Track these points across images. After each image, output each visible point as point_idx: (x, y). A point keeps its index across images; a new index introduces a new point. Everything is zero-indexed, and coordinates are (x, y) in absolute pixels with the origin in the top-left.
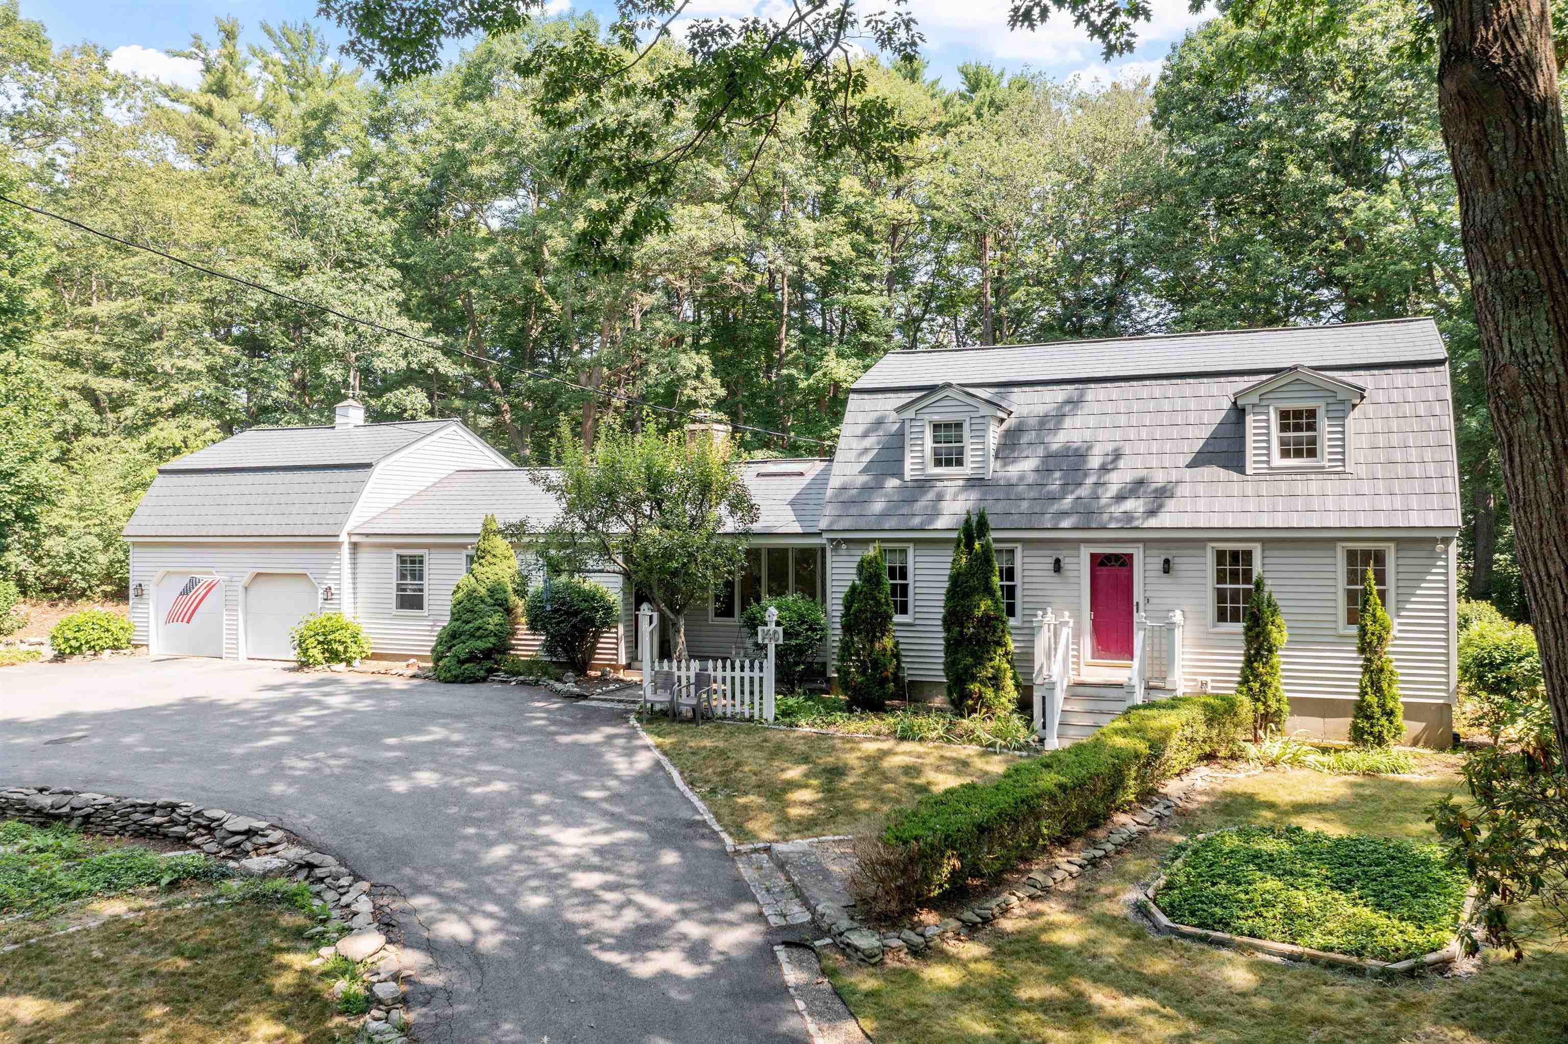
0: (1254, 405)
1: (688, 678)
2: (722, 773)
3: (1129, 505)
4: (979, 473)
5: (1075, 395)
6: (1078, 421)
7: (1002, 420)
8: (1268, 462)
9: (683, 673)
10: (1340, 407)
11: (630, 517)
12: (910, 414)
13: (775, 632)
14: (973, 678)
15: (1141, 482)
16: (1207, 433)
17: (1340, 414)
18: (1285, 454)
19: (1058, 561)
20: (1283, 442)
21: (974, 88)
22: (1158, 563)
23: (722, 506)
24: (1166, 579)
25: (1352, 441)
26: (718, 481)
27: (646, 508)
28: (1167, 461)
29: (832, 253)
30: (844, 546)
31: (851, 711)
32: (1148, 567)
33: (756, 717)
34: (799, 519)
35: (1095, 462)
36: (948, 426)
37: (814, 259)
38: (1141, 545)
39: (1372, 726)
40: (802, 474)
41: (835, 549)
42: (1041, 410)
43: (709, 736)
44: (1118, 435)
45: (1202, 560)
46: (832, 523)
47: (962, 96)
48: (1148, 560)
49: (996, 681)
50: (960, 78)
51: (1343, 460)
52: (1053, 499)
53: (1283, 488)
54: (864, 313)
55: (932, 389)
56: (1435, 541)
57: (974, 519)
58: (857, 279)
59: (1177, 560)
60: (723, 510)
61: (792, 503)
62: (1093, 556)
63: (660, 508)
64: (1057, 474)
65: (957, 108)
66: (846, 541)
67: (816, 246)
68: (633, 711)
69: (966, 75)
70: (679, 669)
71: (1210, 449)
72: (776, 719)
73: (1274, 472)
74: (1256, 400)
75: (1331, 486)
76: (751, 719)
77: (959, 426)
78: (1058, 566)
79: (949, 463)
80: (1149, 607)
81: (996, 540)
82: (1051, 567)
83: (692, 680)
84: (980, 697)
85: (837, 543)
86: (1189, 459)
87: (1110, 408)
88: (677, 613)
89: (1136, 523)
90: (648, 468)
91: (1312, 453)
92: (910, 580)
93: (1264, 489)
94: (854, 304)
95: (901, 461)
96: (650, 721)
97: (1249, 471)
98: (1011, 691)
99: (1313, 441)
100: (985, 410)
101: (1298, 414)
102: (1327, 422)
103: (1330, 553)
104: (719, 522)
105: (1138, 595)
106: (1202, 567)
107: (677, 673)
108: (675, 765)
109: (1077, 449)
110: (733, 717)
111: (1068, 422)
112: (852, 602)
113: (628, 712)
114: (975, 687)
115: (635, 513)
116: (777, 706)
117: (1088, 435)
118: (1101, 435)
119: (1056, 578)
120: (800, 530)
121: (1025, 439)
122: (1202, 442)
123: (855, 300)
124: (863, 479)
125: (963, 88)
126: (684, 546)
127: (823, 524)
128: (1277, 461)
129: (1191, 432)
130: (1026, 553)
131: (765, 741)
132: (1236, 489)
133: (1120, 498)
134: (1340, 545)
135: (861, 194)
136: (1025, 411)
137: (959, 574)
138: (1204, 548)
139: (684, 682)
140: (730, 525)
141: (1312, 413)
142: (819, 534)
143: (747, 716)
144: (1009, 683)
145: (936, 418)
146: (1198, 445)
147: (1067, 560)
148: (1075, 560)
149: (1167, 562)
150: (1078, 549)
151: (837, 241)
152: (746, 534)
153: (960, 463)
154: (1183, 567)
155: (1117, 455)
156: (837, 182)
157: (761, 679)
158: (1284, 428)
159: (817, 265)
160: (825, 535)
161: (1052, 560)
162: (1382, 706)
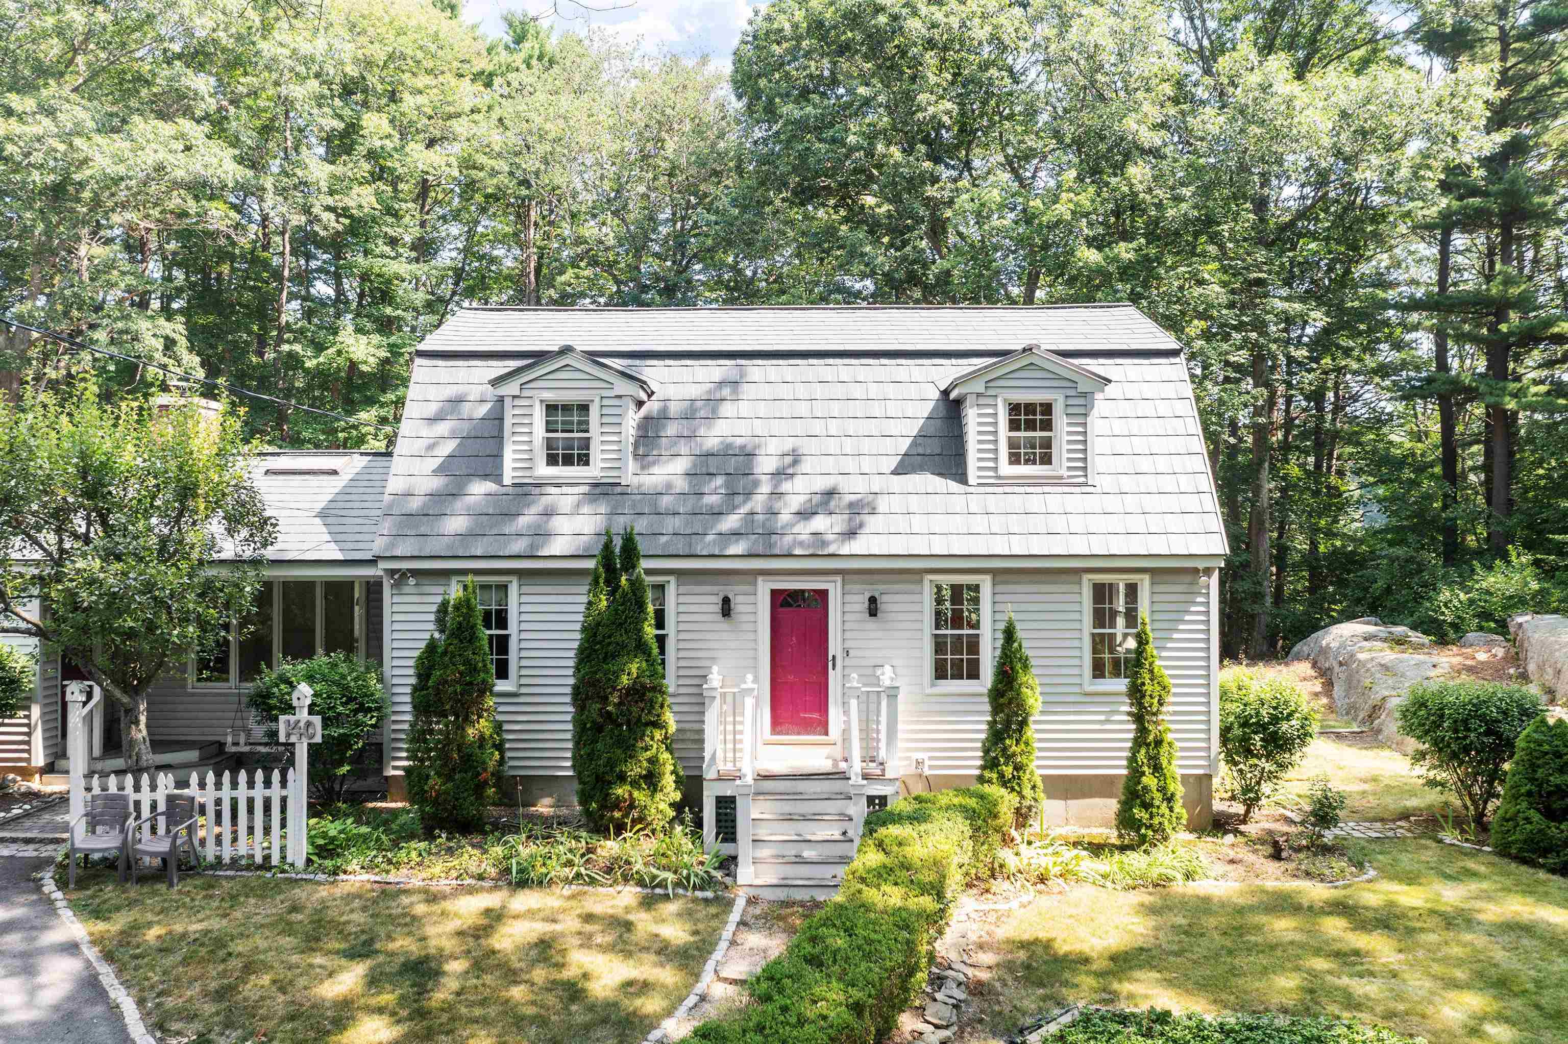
0: (979, 395)
1: (154, 806)
2: (220, 995)
3: (820, 523)
4: (610, 476)
5: (733, 375)
6: (744, 408)
7: (640, 404)
8: (996, 469)
9: (145, 797)
10: (1081, 401)
11: (49, 538)
12: (512, 388)
13: (309, 724)
14: (622, 778)
15: (830, 493)
16: (913, 428)
17: (1082, 410)
18: (1015, 459)
19: (726, 601)
20: (1013, 444)
21: (519, 39)
22: (860, 603)
23: (215, 521)
24: (871, 624)
25: (1097, 445)
26: (208, 480)
27: (79, 523)
28: (867, 465)
29: (351, 204)
30: (412, 581)
31: (430, 836)
32: (848, 608)
33: (275, 860)
34: (337, 538)
35: (766, 465)
36: (567, 408)
37: (328, 208)
38: (839, 579)
39: (1152, 817)
40: (335, 472)
41: (397, 585)
42: (695, 391)
43: (194, 911)
44: (799, 427)
45: (916, 598)
46: (392, 545)
47: (507, 47)
48: (848, 598)
49: (651, 780)
50: (504, 26)
51: (1085, 469)
52: (717, 514)
53: (1016, 502)
54: (389, 282)
55: (539, 357)
56: (1196, 571)
57: (618, 543)
58: (380, 242)
59: (885, 598)
60: (216, 526)
61: (323, 514)
62: (774, 593)
63: (104, 523)
64: (719, 481)
65: (504, 57)
66: (415, 573)
67: (331, 193)
68: (49, 861)
69: (510, 25)
70: (137, 788)
71: (921, 451)
72: (309, 861)
73: (1001, 481)
74: (979, 387)
75: (1075, 501)
76: (266, 865)
77: (584, 408)
78: (726, 608)
79: (568, 461)
80: (848, 662)
81: (649, 572)
82: (718, 608)
83: (162, 807)
84: (632, 806)
85: (400, 577)
86: (894, 462)
87: (784, 391)
88: (135, 692)
89: (831, 549)
90: (83, 456)
91: (1046, 459)
92: (513, 628)
93: (993, 503)
94: (376, 270)
95: (498, 456)
96: (81, 884)
97: (972, 480)
98: (670, 791)
99: (1047, 444)
100: (623, 387)
101: (1030, 408)
102: (1065, 420)
103: (1076, 588)
104: (211, 545)
105: (834, 647)
106: (917, 607)
107: (133, 796)
108: (127, 984)
109: (743, 447)
110: (234, 862)
111: (727, 409)
112: (431, 668)
113: (40, 864)
114: (621, 791)
115: (59, 531)
116: (311, 839)
117: (759, 428)
118: (777, 427)
119: (724, 625)
120: (340, 556)
121: (671, 429)
122: (908, 441)
123: (377, 264)
124: (436, 483)
125: (508, 39)
126: (149, 587)
127: (378, 546)
128: (1006, 469)
129: (893, 427)
130: (682, 589)
131: (294, 909)
132: (958, 503)
133: (805, 514)
134: (1086, 577)
135: (389, 136)
136: (672, 392)
137: (598, 624)
138: (921, 581)
139: (146, 812)
140: (229, 548)
141: (1047, 408)
142: (373, 562)
143: (259, 859)
144: (668, 781)
145: (550, 396)
146: (904, 445)
147: (740, 599)
148: (751, 599)
149: (873, 600)
150: (755, 584)
151: (356, 189)
152: (256, 563)
153: (584, 460)
154: (896, 607)
155: (796, 457)
156: (359, 119)
157: (284, 800)
158: (1014, 425)
159: (332, 216)
160: (382, 565)
161: (718, 600)
162: (1162, 789)
